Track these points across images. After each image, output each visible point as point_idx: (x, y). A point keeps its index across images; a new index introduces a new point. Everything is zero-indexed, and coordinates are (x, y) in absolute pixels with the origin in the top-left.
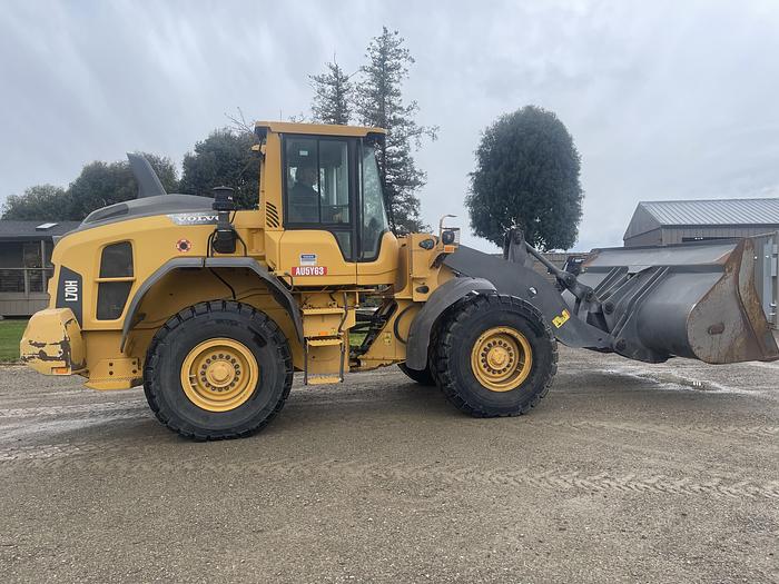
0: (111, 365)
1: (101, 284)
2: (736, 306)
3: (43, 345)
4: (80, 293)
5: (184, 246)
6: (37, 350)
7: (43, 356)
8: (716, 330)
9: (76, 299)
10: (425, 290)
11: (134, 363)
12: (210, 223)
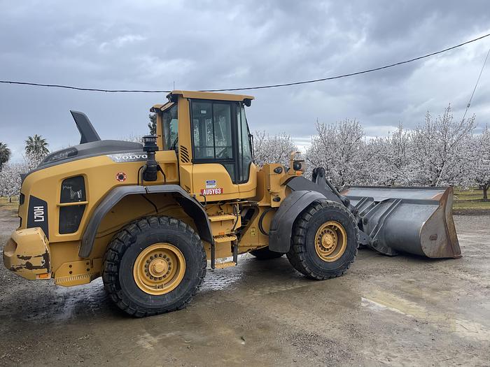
0: (70, 266)
1: (62, 208)
2: (443, 225)
3: (29, 258)
4: (46, 215)
5: (121, 177)
6: (24, 262)
7: (29, 266)
8: (433, 238)
9: (43, 220)
10: (278, 200)
11: (88, 264)
12: (139, 160)
